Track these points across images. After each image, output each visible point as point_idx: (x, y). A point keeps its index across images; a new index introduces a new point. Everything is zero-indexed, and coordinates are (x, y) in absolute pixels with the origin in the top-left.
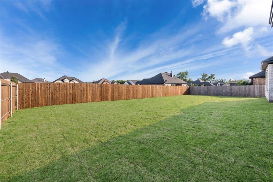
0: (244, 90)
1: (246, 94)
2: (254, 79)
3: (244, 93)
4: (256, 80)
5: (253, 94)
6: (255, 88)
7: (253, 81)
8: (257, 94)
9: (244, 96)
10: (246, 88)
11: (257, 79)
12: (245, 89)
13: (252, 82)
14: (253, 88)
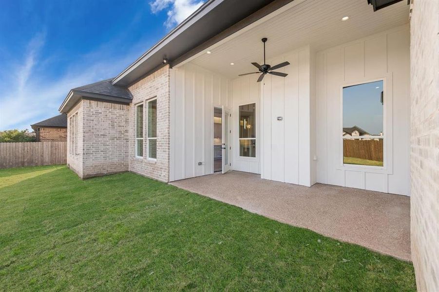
0: (20, 152)
1: (25, 160)
2: (42, 130)
3: (20, 160)
4: (44, 133)
5: (39, 159)
6: (43, 147)
7: (39, 133)
8: (47, 158)
9: (20, 165)
10: (26, 148)
11: (47, 130)
12: (24, 150)
13: (38, 135)
14: (39, 148)
